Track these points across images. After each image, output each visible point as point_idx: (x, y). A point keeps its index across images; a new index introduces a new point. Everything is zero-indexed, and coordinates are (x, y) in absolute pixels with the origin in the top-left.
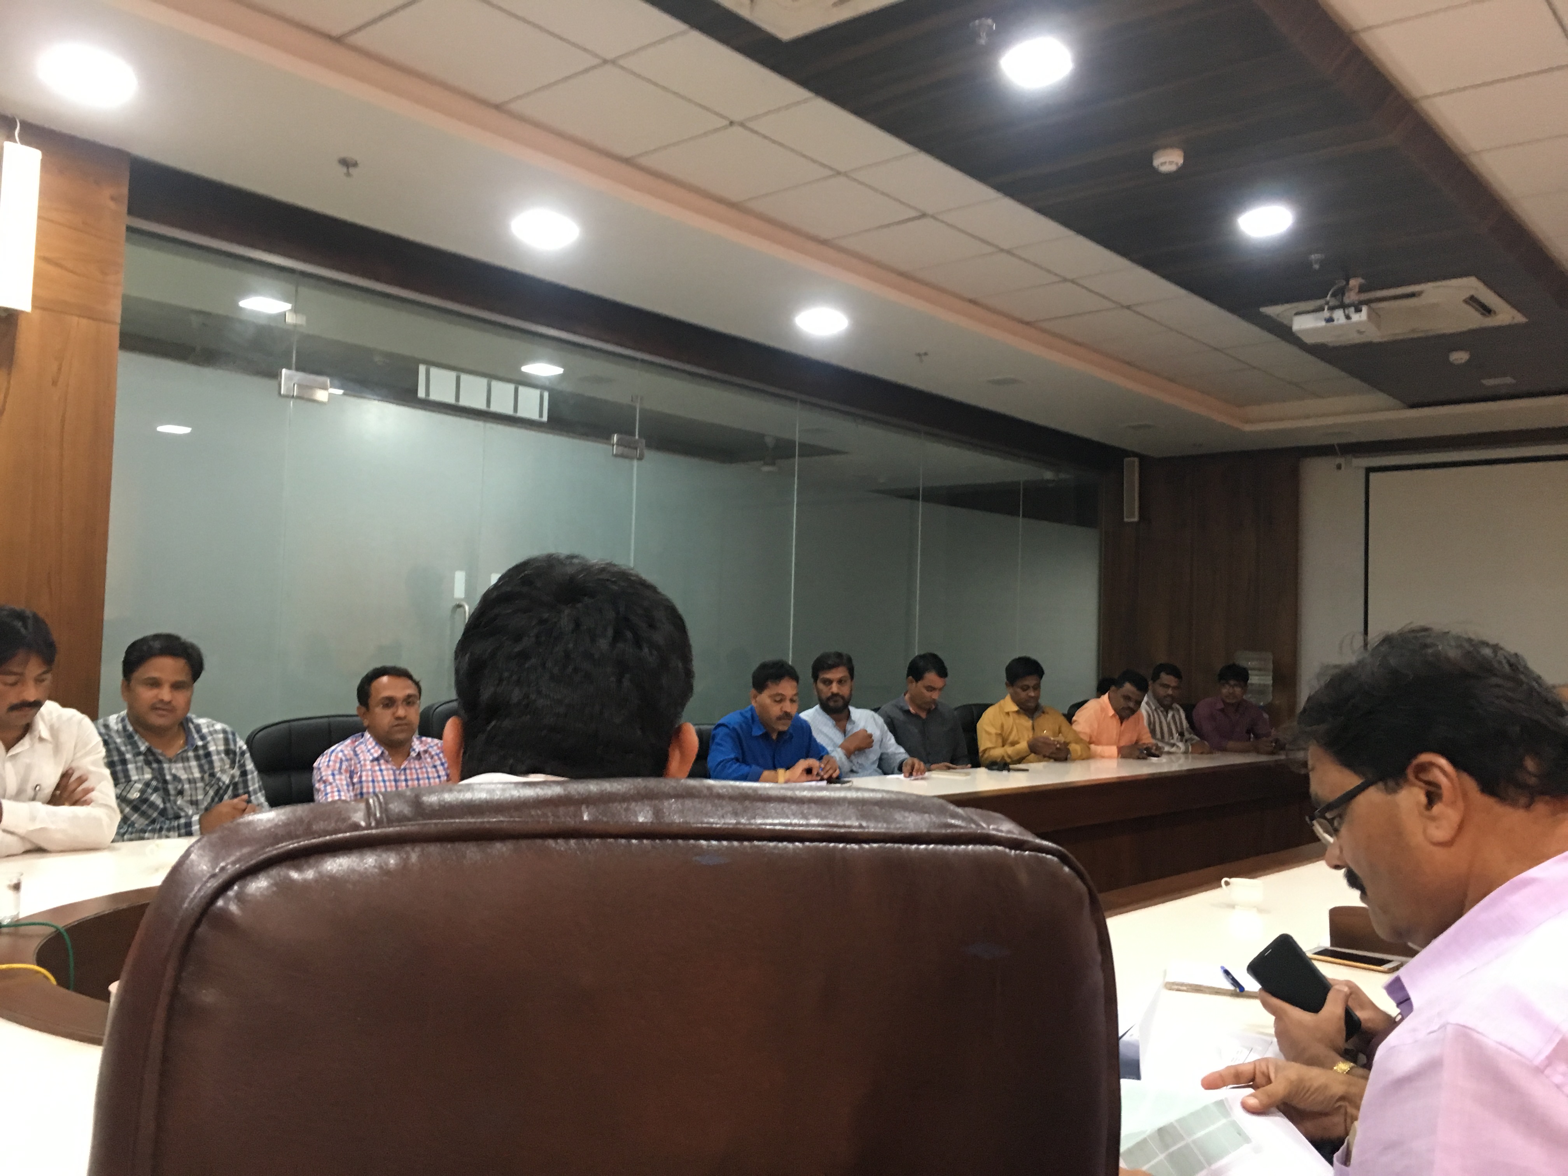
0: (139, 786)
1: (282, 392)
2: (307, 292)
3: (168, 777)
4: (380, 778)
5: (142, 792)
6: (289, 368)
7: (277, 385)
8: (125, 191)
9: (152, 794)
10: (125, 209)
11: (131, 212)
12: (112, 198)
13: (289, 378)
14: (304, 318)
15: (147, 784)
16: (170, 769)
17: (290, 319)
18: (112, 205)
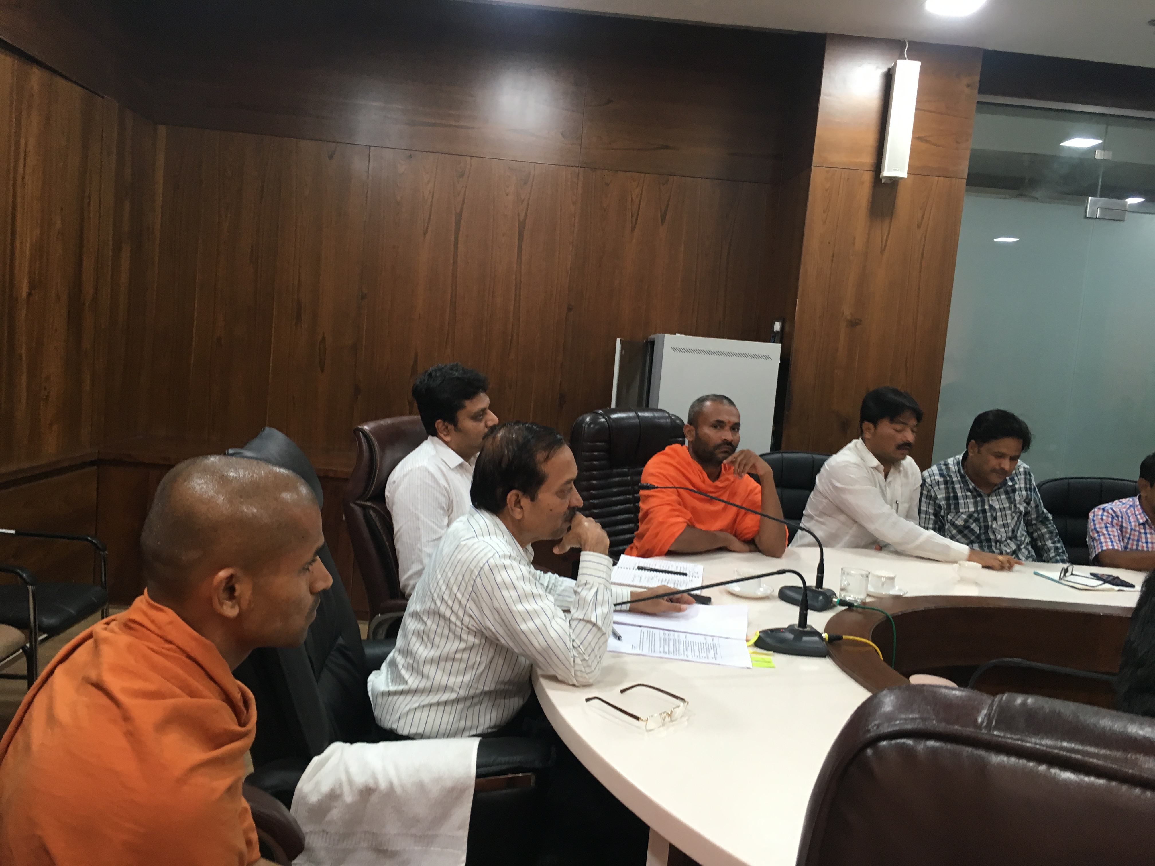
0: (964, 516)
1: (1087, 216)
2: (1115, 130)
3: (987, 507)
4: (1144, 540)
5: (966, 521)
6: (1094, 195)
7: (1084, 211)
8: (977, 78)
9: (972, 524)
10: (976, 91)
11: (981, 91)
12: (968, 86)
13: (1094, 203)
14: (1111, 153)
15: (970, 516)
16: (988, 501)
17: (1099, 155)
18: (967, 90)
